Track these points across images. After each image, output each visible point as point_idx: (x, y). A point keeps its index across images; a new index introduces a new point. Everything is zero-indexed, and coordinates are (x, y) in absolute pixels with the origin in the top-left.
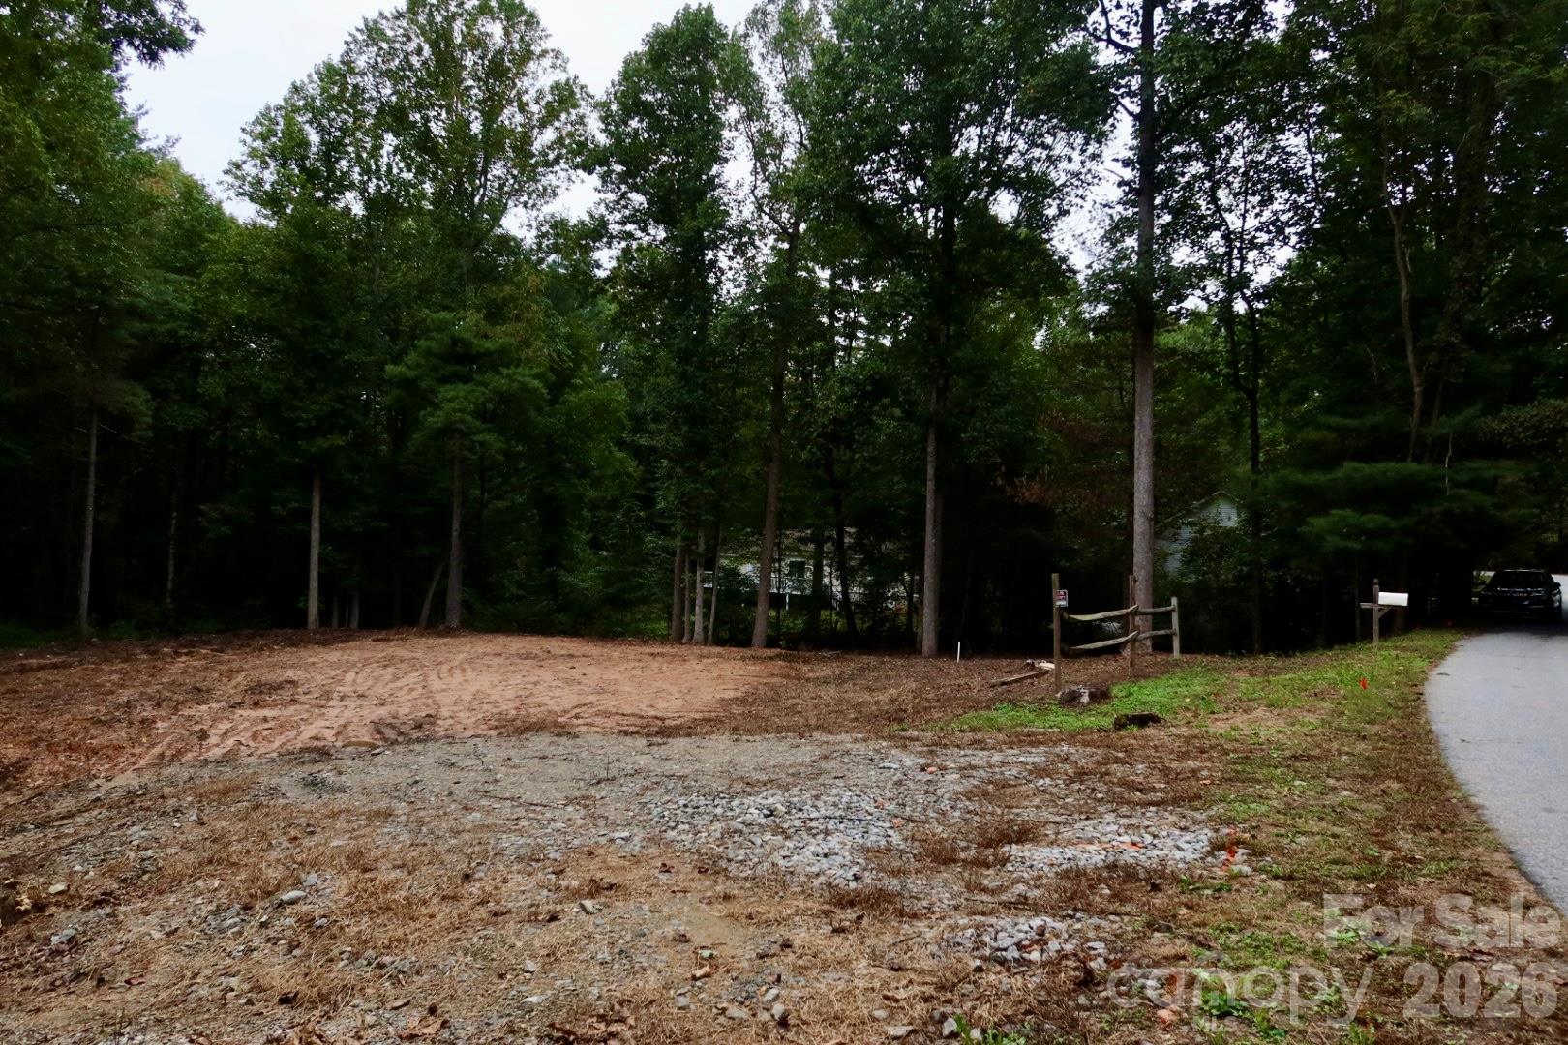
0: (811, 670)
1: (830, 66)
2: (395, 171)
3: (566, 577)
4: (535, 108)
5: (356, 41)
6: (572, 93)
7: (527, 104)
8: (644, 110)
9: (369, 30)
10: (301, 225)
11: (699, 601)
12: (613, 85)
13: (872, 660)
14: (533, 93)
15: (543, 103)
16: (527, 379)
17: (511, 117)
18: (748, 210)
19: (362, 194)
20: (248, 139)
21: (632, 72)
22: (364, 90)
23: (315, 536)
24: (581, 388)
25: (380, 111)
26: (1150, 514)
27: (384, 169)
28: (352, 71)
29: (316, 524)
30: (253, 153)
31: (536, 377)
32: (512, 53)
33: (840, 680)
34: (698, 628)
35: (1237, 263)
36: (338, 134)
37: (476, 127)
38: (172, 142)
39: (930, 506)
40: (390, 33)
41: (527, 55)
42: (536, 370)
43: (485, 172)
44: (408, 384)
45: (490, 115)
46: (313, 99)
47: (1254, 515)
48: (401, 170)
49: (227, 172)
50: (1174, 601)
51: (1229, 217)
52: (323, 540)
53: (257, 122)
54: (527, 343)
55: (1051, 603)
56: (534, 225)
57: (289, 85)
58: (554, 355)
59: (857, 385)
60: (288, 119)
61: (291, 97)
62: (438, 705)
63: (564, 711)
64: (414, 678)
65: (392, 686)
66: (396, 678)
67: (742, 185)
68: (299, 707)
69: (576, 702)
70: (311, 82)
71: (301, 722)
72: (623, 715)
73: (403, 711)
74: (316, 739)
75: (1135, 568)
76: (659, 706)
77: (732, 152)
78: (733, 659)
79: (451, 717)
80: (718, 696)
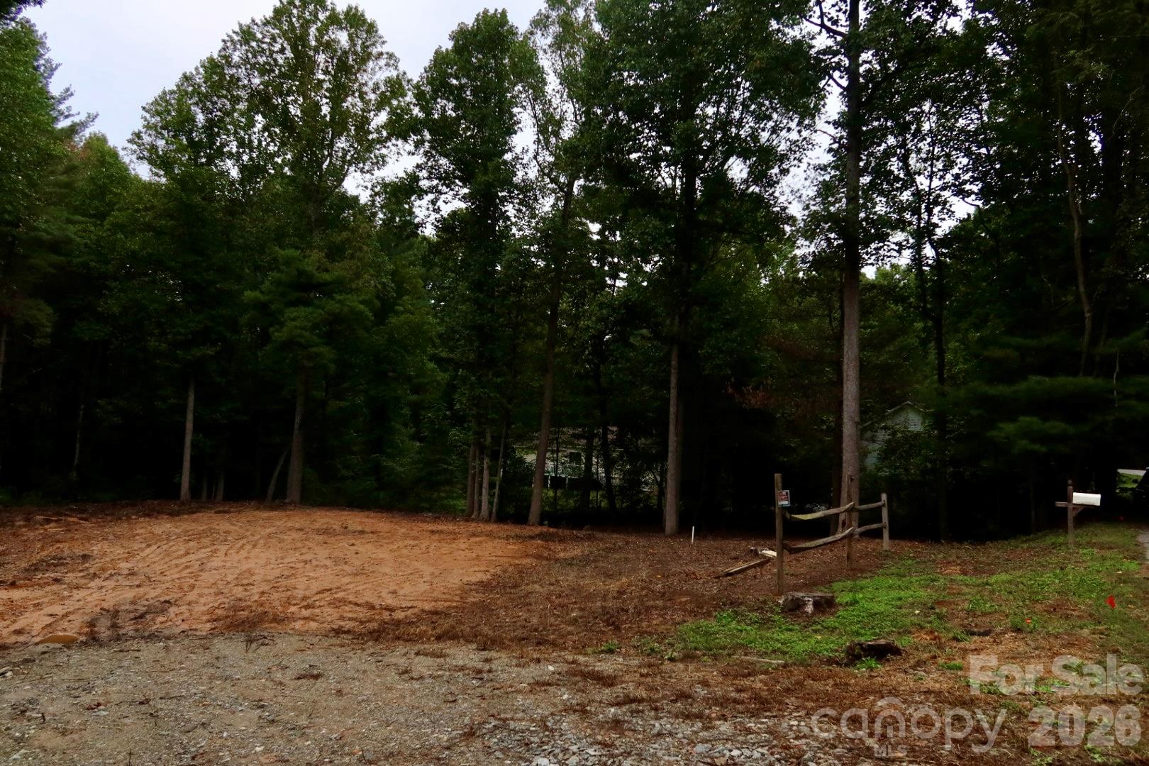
0: (564, 550)
1: (596, 52)
2: (264, 143)
3: (389, 464)
4: (372, 96)
5: (232, 41)
6: (401, 85)
7: (366, 93)
8: (456, 95)
9: (243, 32)
10: (184, 183)
11: (485, 484)
12: (426, 71)
13: (617, 539)
14: (371, 84)
15: (378, 92)
16: (354, 304)
17: (352, 103)
18: (533, 173)
19: (237, 161)
20: (148, 116)
21: (440, 60)
22: (239, 79)
23: (189, 426)
24: (402, 313)
25: (252, 96)
26: (857, 419)
27: (256, 142)
28: (229, 64)
29: (190, 417)
30: (148, 127)
31: (362, 302)
32: (355, 53)
33: (585, 561)
34: (485, 506)
35: (925, 216)
36: (219, 114)
37: (325, 110)
38: (92, 118)
39: (672, 410)
40: (259, 36)
41: (365, 57)
42: (363, 297)
43: (331, 145)
44: (262, 307)
45: (336, 101)
46: (200, 86)
47: (939, 420)
48: (268, 144)
49: (130, 141)
50: (884, 497)
52: (196, 429)
53: (156, 102)
54: (358, 276)
55: (772, 501)
56: (370, 187)
57: (180, 75)
58: (379, 286)
59: (614, 309)
60: (179, 100)
61: (182, 85)
62: (193, 587)
63: (304, 598)
64: (202, 554)
65: (175, 562)
66: (187, 553)
67: (527, 151)
68: (55, 588)
69: (327, 585)
70: (198, 73)
71: (32, 608)
72: (356, 604)
73: (152, 594)
74: (19, 632)
75: (844, 465)
76: (401, 592)
77: (520, 126)
78: (499, 538)
79: (189, 604)
80: (465, 580)
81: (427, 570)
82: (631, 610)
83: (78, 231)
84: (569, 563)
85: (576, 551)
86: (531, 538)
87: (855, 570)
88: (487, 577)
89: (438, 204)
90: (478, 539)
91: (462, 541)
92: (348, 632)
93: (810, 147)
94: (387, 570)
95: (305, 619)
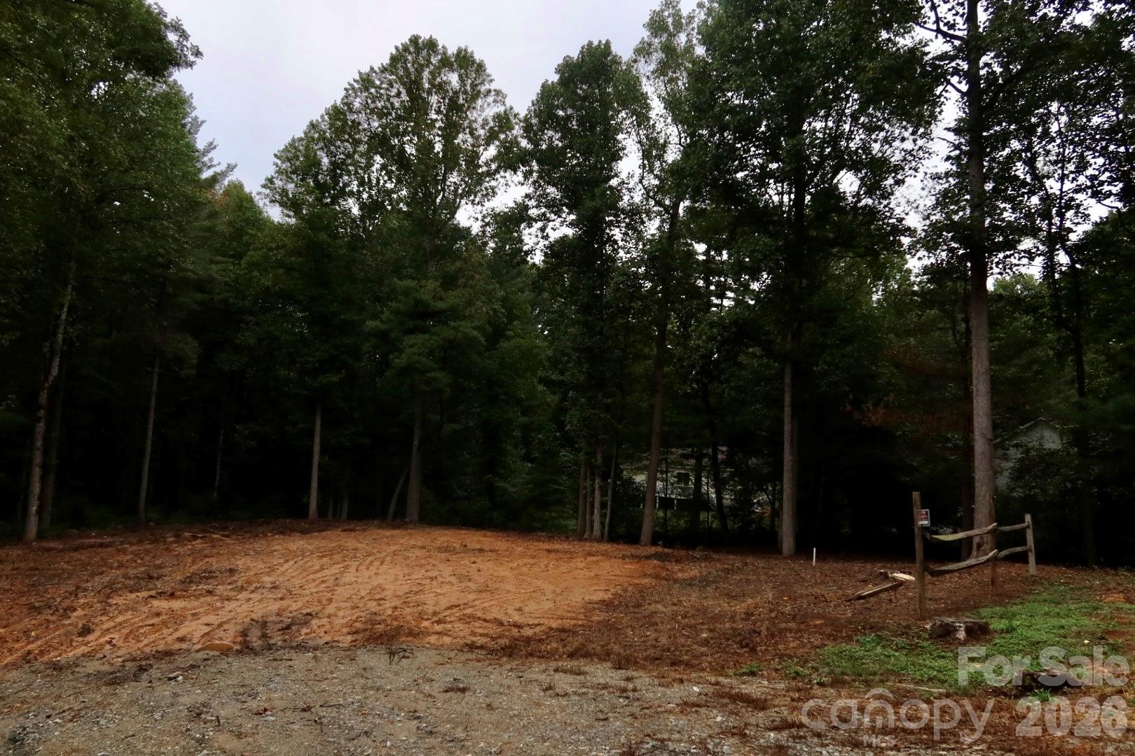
0: (681, 570)
1: (700, 74)
2: (382, 182)
3: (501, 484)
4: (482, 132)
5: (353, 89)
6: (508, 119)
7: (476, 130)
8: (561, 125)
9: (363, 80)
10: (313, 222)
11: (597, 505)
12: (533, 105)
13: (734, 560)
14: (480, 120)
15: (487, 128)
16: (468, 330)
17: (463, 139)
19: (358, 199)
20: (279, 162)
21: (547, 93)
22: (359, 124)
23: (317, 448)
24: (513, 337)
25: (371, 138)
26: (990, 436)
27: (374, 182)
28: (351, 110)
29: (317, 440)
30: (280, 172)
31: (474, 328)
32: (465, 92)
33: (704, 582)
34: (597, 526)
35: (1056, 220)
36: (342, 156)
37: (438, 147)
38: (231, 168)
39: (787, 428)
40: (378, 83)
41: (475, 95)
42: (476, 323)
43: (444, 180)
44: (383, 335)
45: (448, 138)
46: (325, 132)
47: (1079, 438)
48: (385, 182)
49: (264, 186)
50: (1028, 518)
51: (1048, 182)
52: (323, 452)
53: (286, 150)
54: (470, 303)
55: (911, 520)
56: (480, 218)
57: (308, 123)
58: (491, 313)
59: (724, 328)
60: (307, 148)
61: (310, 131)
62: (330, 600)
63: (435, 614)
64: (335, 569)
65: (311, 577)
66: (322, 569)
67: (632, 176)
68: (209, 599)
69: (454, 601)
70: (323, 121)
71: (190, 617)
72: (485, 620)
73: (294, 607)
74: (181, 640)
75: (977, 484)
76: (526, 609)
77: (625, 152)
78: (615, 557)
79: (329, 617)
80: (587, 598)
81: (548, 588)
82: (764, 632)
83: (219, 271)
84: (690, 583)
85: (693, 571)
86: (647, 557)
87: (1002, 596)
88: (607, 596)
89: (546, 231)
90: (594, 558)
91: (579, 560)
92: (482, 647)
93: (927, 155)
94: (509, 587)
95: (438, 633)
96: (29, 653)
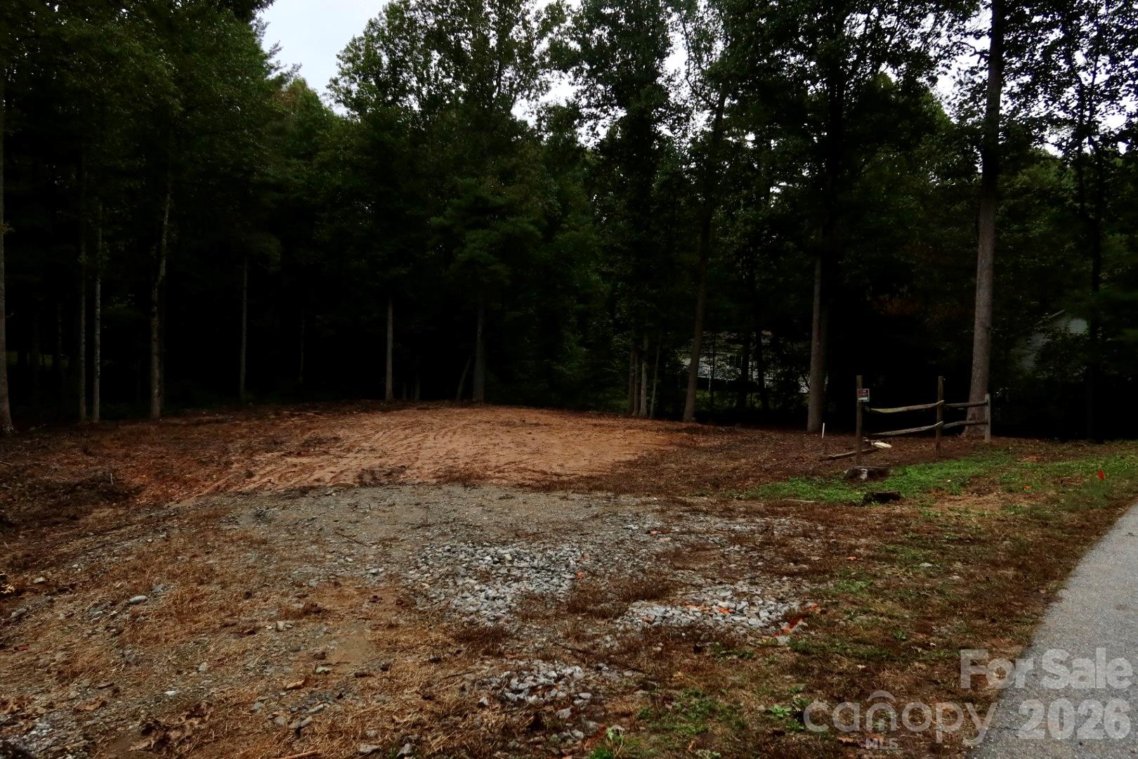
0: (704, 441)
2: (440, 77)
3: (559, 368)
4: (534, 25)
6: (561, 11)
7: (529, 22)
8: (610, 23)
10: (375, 122)
11: (644, 386)
13: (755, 434)
14: (533, 13)
15: (540, 20)
16: (526, 225)
17: (517, 33)
18: (686, 92)
19: (418, 96)
20: (342, 63)
22: (416, 21)
23: (390, 336)
24: (568, 230)
25: (427, 35)
26: (988, 325)
27: (433, 77)
28: (407, 8)
29: (390, 328)
30: (343, 74)
31: (532, 223)
33: (720, 449)
34: (643, 405)
36: (401, 54)
37: (493, 42)
38: (297, 68)
39: (816, 316)
42: (531, 219)
43: (500, 74)
44: (445, 230)
45: (503, 32)
46: (383, 30)
48: (444, 77)
49: (329, 87)
50: (988, 396)
51: (1082, 74)
52: (394, 341)
53: (348, 50)
54: (527, 198)
55: (854, 397)
56: (535, 112)
57: (367, 22)
58: (546, 207)
60: (367, 47)
61: (369, 30)
62: (417, 459)
63: (496, 467)
64: (418, 438)
65: (399, 443)
66: (406, 438)
67: (679, 73)
68: (326, 457)
69: (511, 460)
70: (381, 18)
71: (318, 468)
72: (534, 471)
73: (391, 462)
74: (318, 480)
75: (973, 368)
76: (567, 466)
77: (672, 48)
78: (651, 430)
79: (418, 468)
80: (617, 459)
81: (588, 452)
83: (294, 173)
84: (705, 450)
85: (716, 442)
86: (678, 431)
87: (943, 457)
88: (635, 458)
89: (596, 130)
90: (632, 431)
91: (619, 432)
92: (529, 486)
93: (960, 51)
94: (556, 451)
95: (498, 478)
96: (219, 487)
